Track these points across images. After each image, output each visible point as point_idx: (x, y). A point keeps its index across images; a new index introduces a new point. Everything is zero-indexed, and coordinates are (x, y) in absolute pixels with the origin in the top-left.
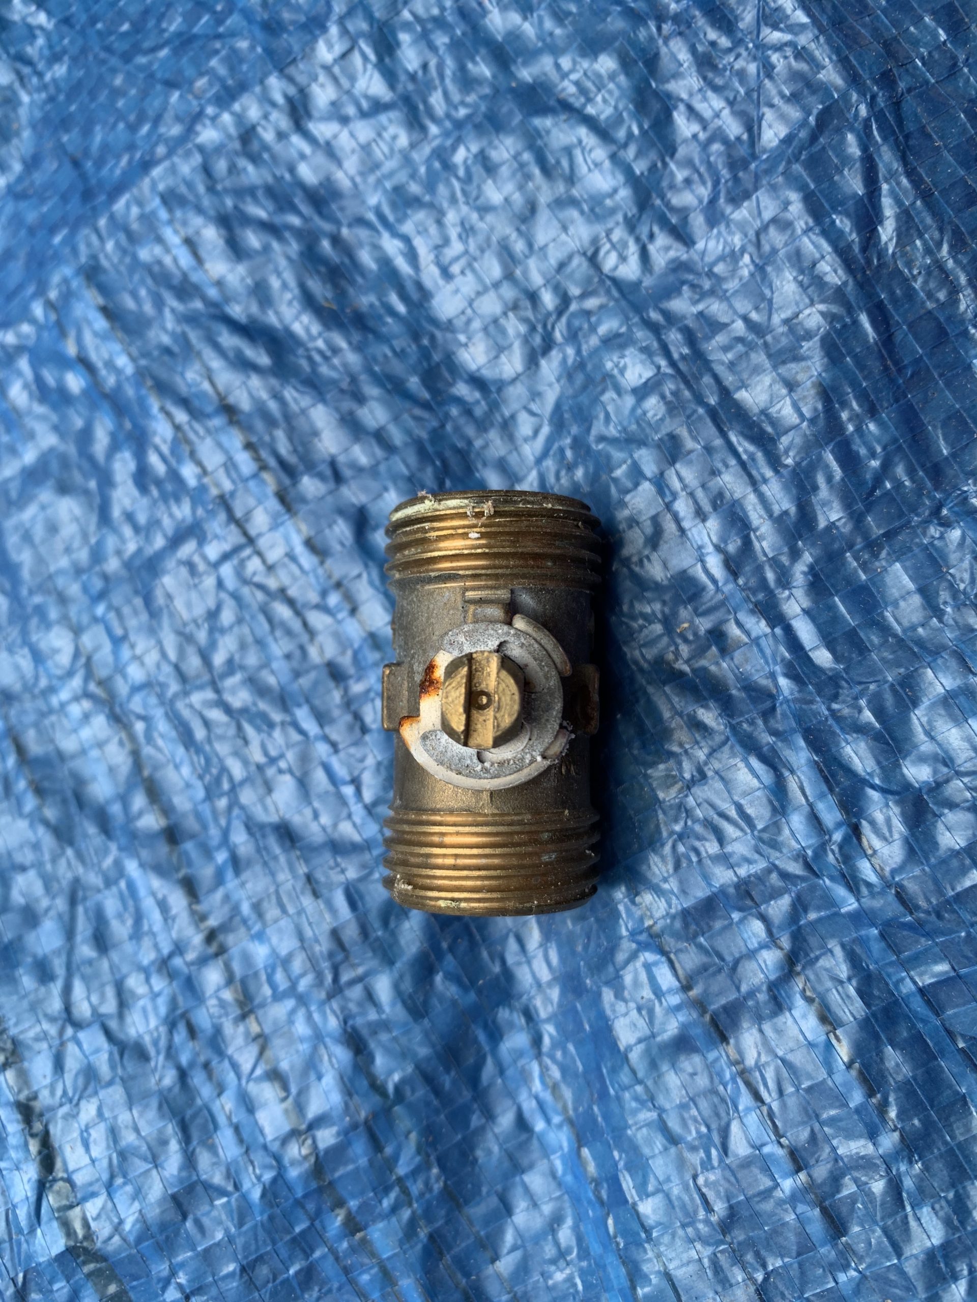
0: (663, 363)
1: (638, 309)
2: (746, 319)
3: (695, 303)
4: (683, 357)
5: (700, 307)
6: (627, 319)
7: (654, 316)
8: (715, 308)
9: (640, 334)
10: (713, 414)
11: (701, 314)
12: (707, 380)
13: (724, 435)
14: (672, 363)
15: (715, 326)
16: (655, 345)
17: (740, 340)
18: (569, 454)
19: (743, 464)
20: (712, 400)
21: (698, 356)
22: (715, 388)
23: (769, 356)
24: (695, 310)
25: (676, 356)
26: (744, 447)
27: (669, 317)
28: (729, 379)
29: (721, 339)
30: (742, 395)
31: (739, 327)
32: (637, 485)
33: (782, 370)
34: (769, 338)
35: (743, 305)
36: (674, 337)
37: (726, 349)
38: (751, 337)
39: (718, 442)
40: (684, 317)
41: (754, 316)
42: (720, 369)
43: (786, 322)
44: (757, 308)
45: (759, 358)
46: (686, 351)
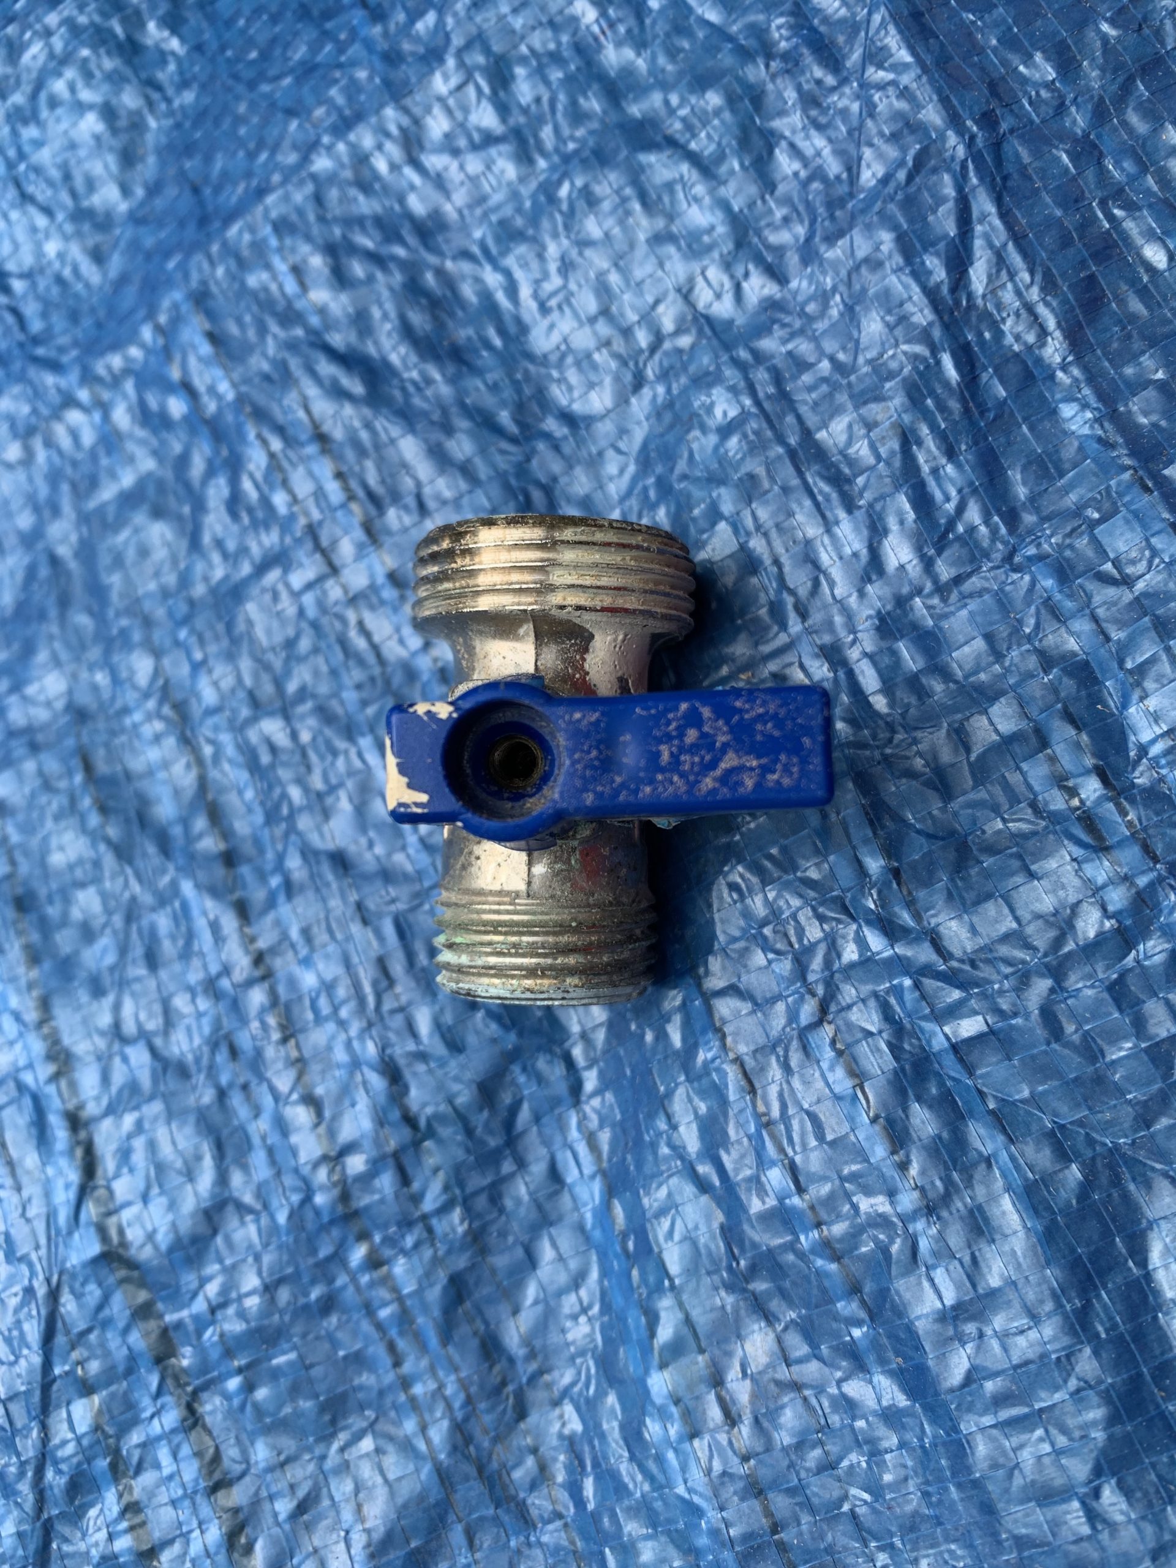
0: (748, 402)
1: (728, 347)
2: (832, 359)
3: (784, 342)
4: (769, 397)
5: (790, 346)
6: (717, 357)
7: (743, 354)
8: (803, 347)
9: (730, 374)
10: (792, 454)
11: (790, 353)
12: (790, 419)
13: (800, 474)
14: (758, 403)
15: (802, 365)
16: (742, 384)
17: (825, 380)
18: (652, 494)
19: (817, 505)
20: (793, 441)
21: (784, 396)
22: (797, 428)
23: (852, 397)
24: (783, 350)
25: (761, 395)
26: (822, 487)
27: (759, 357)
28: (811, 420)
29: (807, 378)
30: (821, 435)
31: (825, 365)
32: (713, 524)
33: (863, 411)
34: (853, 378)
35: (829, 346)
36: (761, 375)
37: (810, 389)
38: (837, 377)
39: (795, 482)
40: (772, 356)
41: (841, 356)
42: (803, 410)
43: (869, 362)
44: (844, 348)
45: (842, 398)
46: (771, 390)
